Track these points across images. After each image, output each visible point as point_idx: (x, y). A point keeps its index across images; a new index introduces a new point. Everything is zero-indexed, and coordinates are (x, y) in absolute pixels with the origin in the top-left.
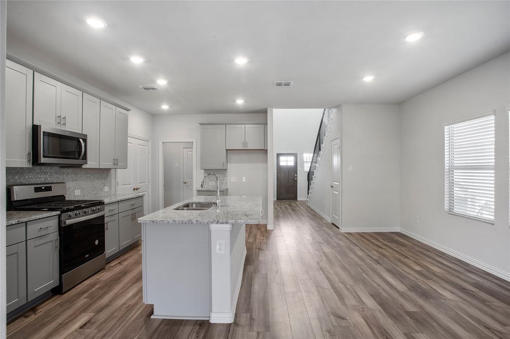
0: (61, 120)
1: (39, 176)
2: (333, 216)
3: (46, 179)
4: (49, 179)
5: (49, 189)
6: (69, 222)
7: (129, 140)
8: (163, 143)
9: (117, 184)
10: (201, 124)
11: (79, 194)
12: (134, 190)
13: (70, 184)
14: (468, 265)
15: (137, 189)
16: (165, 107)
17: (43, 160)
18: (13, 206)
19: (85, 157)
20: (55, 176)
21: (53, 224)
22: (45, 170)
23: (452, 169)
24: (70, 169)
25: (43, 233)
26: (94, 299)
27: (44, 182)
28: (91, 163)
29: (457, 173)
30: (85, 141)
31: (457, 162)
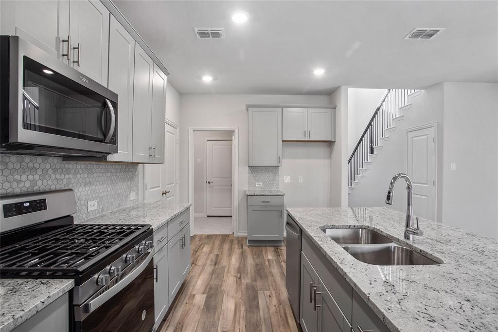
1: (17, 177)
3: (33, 182)
4: (39, 183)
5: (40, 205)
8: (194, 131)
9: (145, 187)
10: (249, 106)
11: (96, 207)
12: (163, 194)
13: (80, 192)
15: (165, 194)
16: (207, 79)
17: (24, 135)
19: (114, 141)
20: (53, 177)
22: (31, 165)
24: (80, 163)
27: (30, 190)
30: (115, 106)
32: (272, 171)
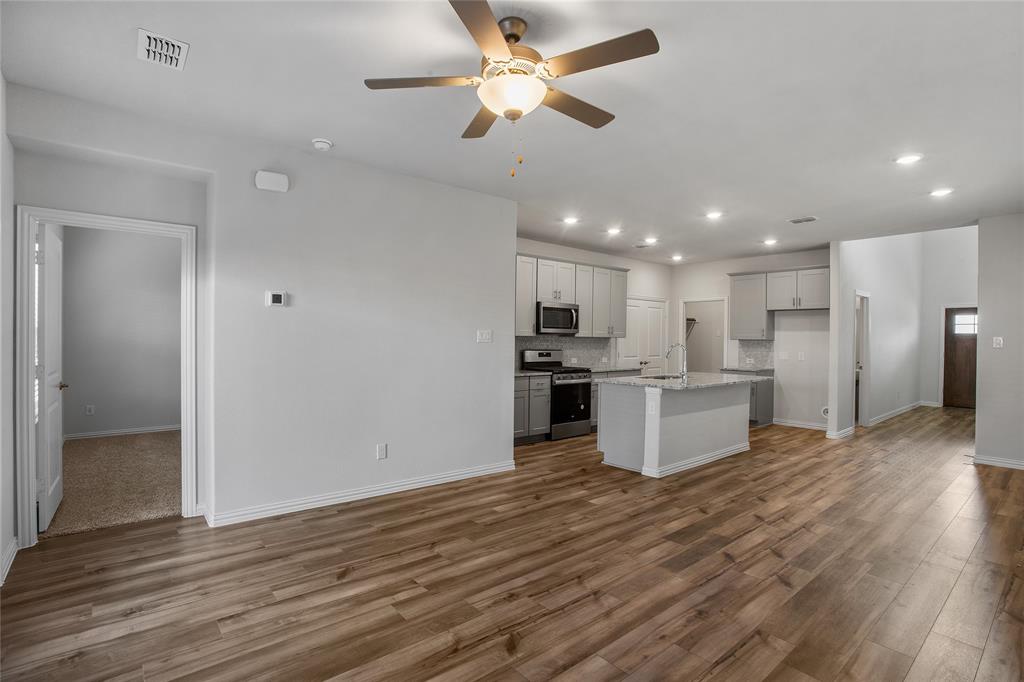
0: (557, 295)
1: (541, 343)
3: (546, 346)
4: (548, 346)
5: (549, 355)
6: (558, 382)
7: (629, 302)
8: (684, 303)
9: (617, 355)
10: (731, 275)
11: (576, 362)
12: (641, 363)
13: (567, 352)
15: (645, 364)
16: (677, 258)
17: (543, 330)
18: (524, 366)
19: (576, 327)
20: (553, 344)
21: (546, 382)
22: (545, 339)
24: (567, 338)
25: (540, 387)
26: (570, 447)
27: (545, 349)
28: (583, 332)
30: (577, 311)
32: (765, 346)
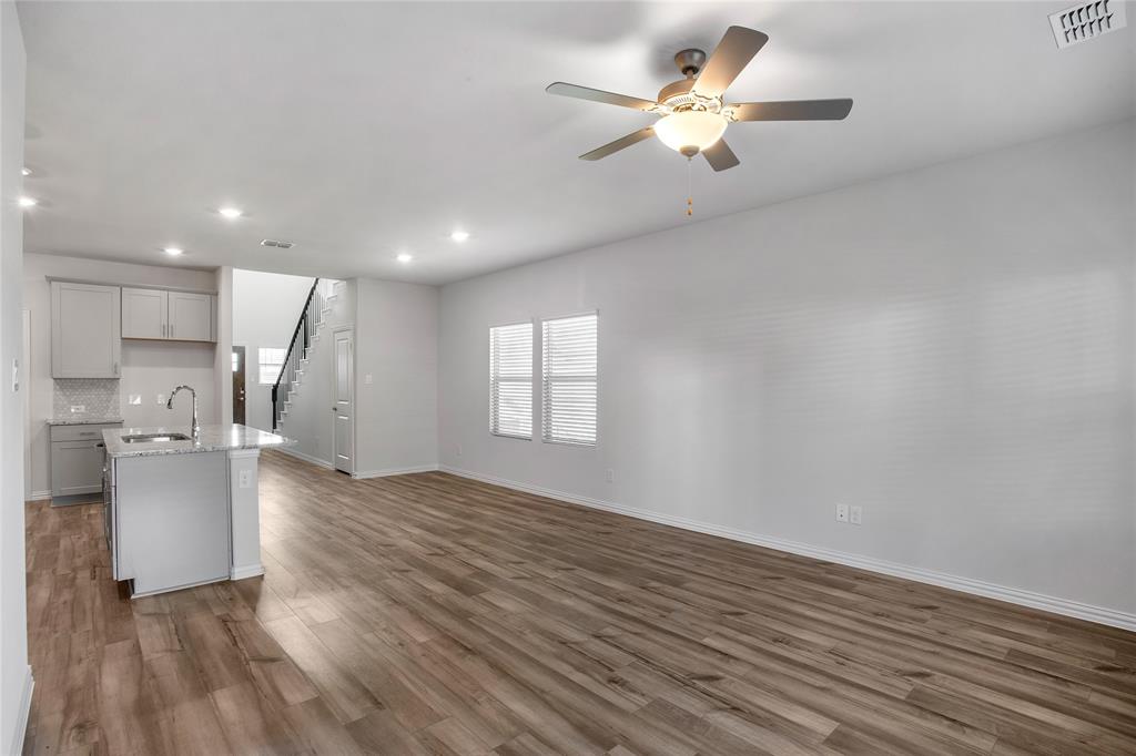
2: (337, 458)
10: (50, 280)
14: (510, 490)
23: (498, 380)
29: (502, 385)
31: (503, 373)
32: (105, 387)
